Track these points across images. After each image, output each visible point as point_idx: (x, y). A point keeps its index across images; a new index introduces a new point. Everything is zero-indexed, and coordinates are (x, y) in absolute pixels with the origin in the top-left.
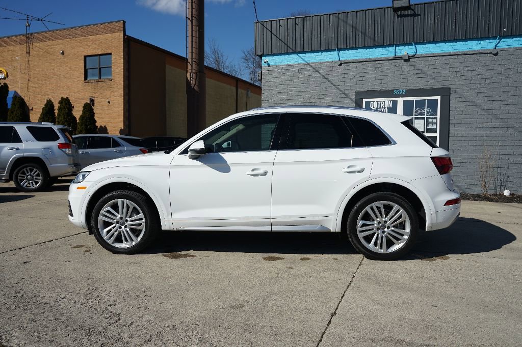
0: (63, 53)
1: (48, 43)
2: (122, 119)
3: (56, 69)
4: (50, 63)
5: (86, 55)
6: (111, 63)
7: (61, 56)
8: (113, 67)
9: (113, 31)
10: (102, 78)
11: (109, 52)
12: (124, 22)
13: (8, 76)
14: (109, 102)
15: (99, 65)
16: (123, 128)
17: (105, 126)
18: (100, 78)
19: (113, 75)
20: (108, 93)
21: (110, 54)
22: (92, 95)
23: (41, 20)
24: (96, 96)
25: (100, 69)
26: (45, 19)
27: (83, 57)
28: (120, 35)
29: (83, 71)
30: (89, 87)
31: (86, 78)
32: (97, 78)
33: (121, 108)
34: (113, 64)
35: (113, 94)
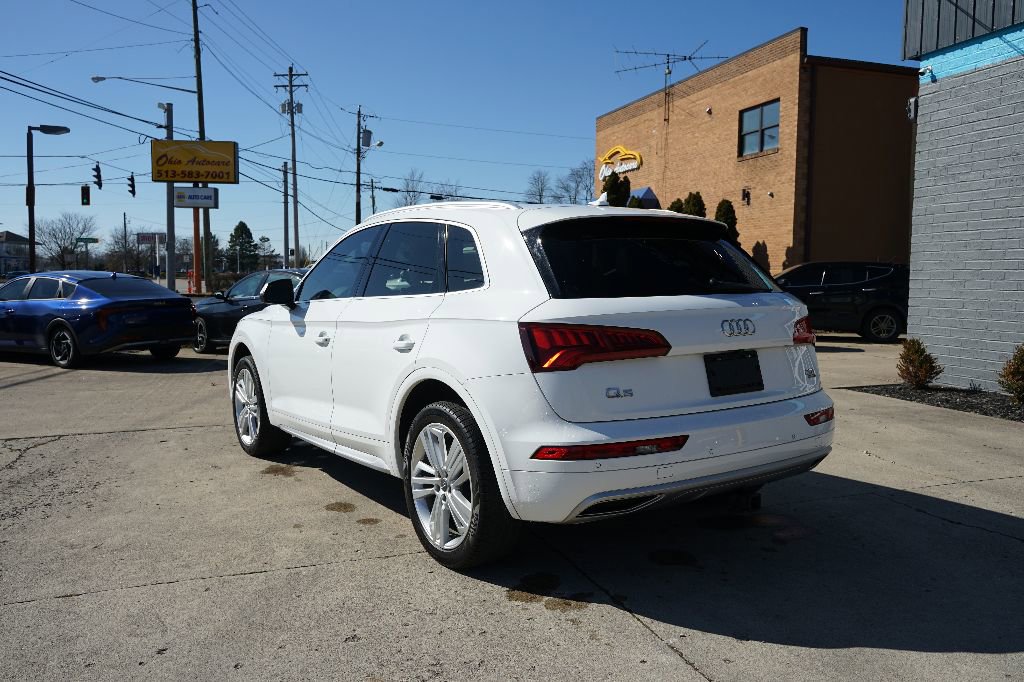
0: (710, 112)
1: (693, 97)
2: (791, 226)
3: (700, 143)
4: (693, 133)
5: (742, 108)
6: (778, 116)
7: (707, 118)
8: (781, 125)
9: (784, 53)
10: (765, 148)
11: (775, 96)
12: (804, 31)
13: (642, 163)
14: (772, 195)
15: (762, 125)
16: (791, 245)
17: (764, 243)
18: (762, 150)
19: (780, 142)
20: (770, 177)
21: (778, 100)
22: (747, 184)
23: (690, 59)
24: (753, 186)
25: (763, 131)
26: (696, 55)
27: (738, 113)
28: (794, 59)
29: (736, 140)
30: (744, 168)
31: (740, 153)
32: (757, 151)
33: (789, 206)
34: (781, 120)
35: (779, 178)
